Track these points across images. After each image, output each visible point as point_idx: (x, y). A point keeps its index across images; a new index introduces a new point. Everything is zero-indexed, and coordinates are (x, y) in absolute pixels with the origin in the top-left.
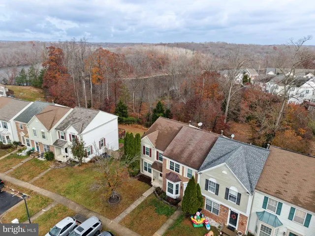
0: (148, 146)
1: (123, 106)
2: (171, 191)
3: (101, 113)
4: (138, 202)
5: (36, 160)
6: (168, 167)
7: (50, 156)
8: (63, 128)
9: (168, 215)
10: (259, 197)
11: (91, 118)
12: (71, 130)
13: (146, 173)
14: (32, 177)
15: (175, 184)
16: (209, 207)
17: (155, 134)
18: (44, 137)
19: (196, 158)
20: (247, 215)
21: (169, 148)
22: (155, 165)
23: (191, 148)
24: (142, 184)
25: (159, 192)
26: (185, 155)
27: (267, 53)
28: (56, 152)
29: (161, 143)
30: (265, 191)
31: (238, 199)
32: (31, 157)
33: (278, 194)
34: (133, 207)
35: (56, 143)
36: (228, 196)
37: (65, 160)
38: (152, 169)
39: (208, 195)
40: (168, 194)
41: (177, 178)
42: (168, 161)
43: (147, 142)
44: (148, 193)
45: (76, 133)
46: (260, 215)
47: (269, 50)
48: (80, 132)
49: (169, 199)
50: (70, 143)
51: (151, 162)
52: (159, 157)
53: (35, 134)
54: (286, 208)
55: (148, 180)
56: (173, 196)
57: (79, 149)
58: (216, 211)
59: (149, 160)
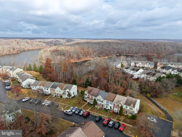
0: (86, 93)
1: (75, 81)
2: (91, 102)
3: (74, 85)
4: (85, 105)
5: (58, 98)
6: (91, 97)
7: (61, 97)
8: (65, 89)
9: (91, 107)
10: (106, 101)
11: (71, 87)
12: (67, 90)
13: (86, 100)
14: (59, 101)
15: (92, 101)
16: (98, 104)
17: (88, 90)
18: (60, 92)
19: (96, 95)
20: (104, 104)
21: (91, 93)
22: (88, 97)
23: (95, 93)
24: (85, 102)
25: (88, 103)
26: (94, 95)
27: (140, 46)
28: (63, 96)
29: (89, 92)
30: (106, 100)
31: (102, 102)
32: (56, 97)
33: (108, 100)
34: (84, 106)
35: (63, 93)
36: (101, 101)
37: (65, 98)
38: (87, 98)
39: (98, 102)
40: (91, 103)
41: (92, 99)
42: (91, 96)
43: (86, 92)
44: (86, 103)
45: (69, 91)
46: (106, 104)
47: (141, 45)
48: (70, 90)
49: (91, 104)
50: (67, 93)
51: (87, 97)
52: (89, 96)
53: (57, 91)
54: (109, 102)
55: (86, 101)
56: (92, 103)
57: (69, 95)
58: (99, 105)
59: (86, 96)
